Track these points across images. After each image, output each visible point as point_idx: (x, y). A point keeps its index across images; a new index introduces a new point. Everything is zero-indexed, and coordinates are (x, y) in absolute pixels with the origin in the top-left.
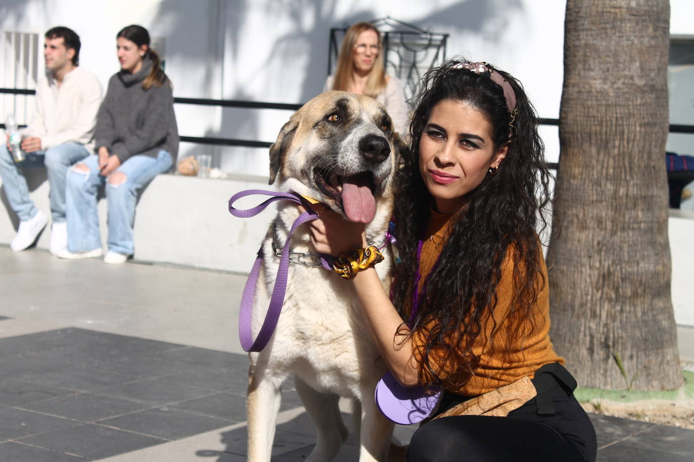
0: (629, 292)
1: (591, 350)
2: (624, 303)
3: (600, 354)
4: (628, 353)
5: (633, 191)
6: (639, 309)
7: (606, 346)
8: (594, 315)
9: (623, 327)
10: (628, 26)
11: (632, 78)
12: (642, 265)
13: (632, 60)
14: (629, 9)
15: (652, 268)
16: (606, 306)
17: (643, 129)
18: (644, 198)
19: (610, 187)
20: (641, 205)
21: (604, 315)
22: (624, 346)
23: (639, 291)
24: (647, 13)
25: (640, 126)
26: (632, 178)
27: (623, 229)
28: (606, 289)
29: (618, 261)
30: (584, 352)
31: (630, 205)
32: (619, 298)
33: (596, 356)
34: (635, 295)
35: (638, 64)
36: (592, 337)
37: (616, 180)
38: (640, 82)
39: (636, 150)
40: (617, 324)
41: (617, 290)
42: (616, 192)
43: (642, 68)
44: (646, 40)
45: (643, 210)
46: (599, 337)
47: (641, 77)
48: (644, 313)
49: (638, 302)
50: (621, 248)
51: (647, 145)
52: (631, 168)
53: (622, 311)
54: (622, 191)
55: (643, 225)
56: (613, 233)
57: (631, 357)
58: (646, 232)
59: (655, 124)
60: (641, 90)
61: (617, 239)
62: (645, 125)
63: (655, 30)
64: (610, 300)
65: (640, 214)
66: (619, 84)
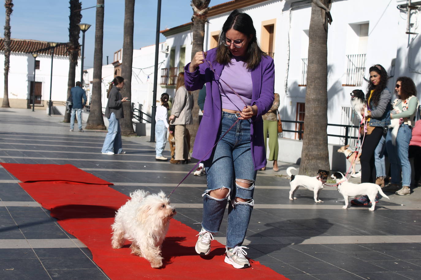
0: (311, 158)
1: (303, 170)
2: (310, 160)
3: (305, 171)
4: (309, 171)
5: (312, 137)
6: (313, 162)
7: (306, 169)
8: (304, 163)
9: (309, 165)
10: (311, 102)
11: (312, 113)
12: (314, 152)
13: (313, 109)
14: (312, 99)
15: (316, 153)
16: (306, 161)
17: (315, 124)
18: (315, 138)
19: (308, 136)
20: (314, 140)
21: (306, 163)
22: (309, 169)
23: (313, 158)
24: (315, 99)
25: (314, 123)
26: (312, 134)
27: (310, 145)
28: (307, 157)
29: (309, 151)
30: (302, 170)
31: (312, 140)
32: (309, 159)
33: (304, 171)
34: (312, 159)
35: (314, 110)
36: (304, 167)
37: (309, 134)
38: (315, 114)
39: (313, 128)
40: (308, 165)
41: (308, 157)
42: (309, 137)
43: (315, 111)
44: (316, 105)
45: (314, 141)
46: (305, 167)
47: (315, 113)
48: (314, 163)
49: (313, 160)
50: (309, 149)
51: (316, 127)
52: (312, 132)
53: (309, 162)
54: (310, 137)
55: (314, 144)
56: (308, 145)
57: (310, 172)
58: (315, 145)
59: (318, 123)
60: (315, 116)
61: (309, 147)
63: (318, 103)
64: (307, 159)
65: (314, 142)
66: (310, 114)
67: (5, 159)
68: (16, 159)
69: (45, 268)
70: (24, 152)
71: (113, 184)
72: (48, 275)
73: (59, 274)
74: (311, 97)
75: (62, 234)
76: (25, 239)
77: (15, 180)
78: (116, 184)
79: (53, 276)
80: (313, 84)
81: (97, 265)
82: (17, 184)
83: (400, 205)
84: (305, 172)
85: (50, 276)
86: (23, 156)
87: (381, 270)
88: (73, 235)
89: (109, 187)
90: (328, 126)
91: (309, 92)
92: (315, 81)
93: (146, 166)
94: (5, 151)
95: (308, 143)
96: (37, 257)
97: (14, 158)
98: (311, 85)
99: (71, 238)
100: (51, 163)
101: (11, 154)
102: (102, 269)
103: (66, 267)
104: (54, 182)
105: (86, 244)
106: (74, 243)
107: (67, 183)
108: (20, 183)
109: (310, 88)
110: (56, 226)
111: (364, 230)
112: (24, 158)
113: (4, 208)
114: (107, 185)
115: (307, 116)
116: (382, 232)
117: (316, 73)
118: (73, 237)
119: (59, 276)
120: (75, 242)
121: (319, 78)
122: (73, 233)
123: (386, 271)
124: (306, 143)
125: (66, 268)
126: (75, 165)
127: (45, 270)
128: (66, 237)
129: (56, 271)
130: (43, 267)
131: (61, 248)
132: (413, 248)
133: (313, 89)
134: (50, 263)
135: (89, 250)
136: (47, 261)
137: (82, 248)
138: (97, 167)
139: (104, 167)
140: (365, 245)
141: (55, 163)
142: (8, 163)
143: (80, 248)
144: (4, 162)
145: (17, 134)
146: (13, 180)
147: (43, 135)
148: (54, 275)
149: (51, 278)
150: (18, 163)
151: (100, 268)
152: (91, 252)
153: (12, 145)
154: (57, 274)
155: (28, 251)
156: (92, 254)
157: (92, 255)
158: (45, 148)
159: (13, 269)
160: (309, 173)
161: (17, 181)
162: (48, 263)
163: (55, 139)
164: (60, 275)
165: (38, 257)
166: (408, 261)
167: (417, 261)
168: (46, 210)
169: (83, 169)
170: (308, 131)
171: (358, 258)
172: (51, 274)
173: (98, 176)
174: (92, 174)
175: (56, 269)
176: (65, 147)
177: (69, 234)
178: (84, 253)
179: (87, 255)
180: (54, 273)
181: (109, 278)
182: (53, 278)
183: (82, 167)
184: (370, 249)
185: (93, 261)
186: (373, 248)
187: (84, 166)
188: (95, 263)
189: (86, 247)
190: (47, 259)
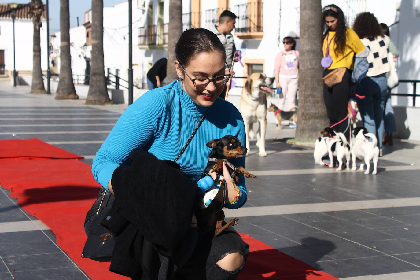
1: (300, 132)
4: (307, 132)
5: (309, 93)
6: (310, 122)
8: (301, 123)
9: (307, 126)
10: (306, 54)
11: (307, 66)
12: (311, 111)
14: (306, 50)
15: (314, 112)
18: (311, 95)
19: (303, 92)
20: (310, 97)
21: (303, 123)
22: (306, 130)
23: (311, 117)
24: (310, 51)
25: (310, 77)
27: (306, 103)
29: (305, 110)
31: (308, 96)
32: (306, 119)
34: (309, 118)
35: (309, 63)
37: (305, 91)
38: (310, 67)
39: (309, 84)
40: (305, 125)
41: (305, 117)
42: (305, 94)
44: (311, 57)
46: (302, 128)
48: (312, 123)
49: (310, 120)
50: (306, 107)
51: (312, 82)
52: (308, 88)
53: (306, 122)
56: (304, 103)
58: (312, 103)
60: (310, 69)
61: (305, 105)
62: (312, 77)
63: (314, 54)
64: (304, 120)
65: (311, 99)
66: (305, 68)
71: (83, 158)
72: (3, 263)
73: (15, 261)
74: (304, 48)
75: (22, 216)
78: (86, 157)
79: (8, 264)
80: (307, 33)
81: (61, 249)
83: (409, 165)
84: (303, 134)
85: (6, 263)
87: (388, 237)
88: (34, 217)
89: (80, 161)
91: (303, 43)
92: (309, 30)
95: (305, 100)
98: (305, 34)
99: (33, 220)
100: (14, 138)
102: (66, 253)
104: (16, 159)
105: (49, 226)
107: (30, 159)
109: (303, 37)
114: (77, 159)
115: (302, 70)
116: (389, 195)
117: (310, 20)
118: (35, 218)
119: (16, 263)
120: (37, 224)
121: (313, 26)
122: (35, 214)
123: (393, 238)
124: (302, 100)
125: (24, 254)
126: (41, 139)
128: (27, 219)
129: (12, 258)
131: (20, 232)
133: (308, 39)
134: (7, 249)
135: (52, 232)
136: (3, 247)
137: (45, 231)
138: (66, 140)
139: (74, 140)
140: (371, 210)
141: (18, 138)
143: (43, 230)
147: (7, 108)
148: (10, 262)
149: (6, 267)
151: (64, 251)
152: (55, 235)
154: (13, 261)
156: (56, 236)
157: (56, 238)
160: (307, 135)
162: (3, 250)
163: (20, 112)
164: (18, 262)
168: (5, 190)
169: (50, 143)
170: (304, 86)
171: (363, 226)
172: (6, 262)
173: (68, 150)
174: (60, 148)
175: (13, 256)
176: (31, 120)
177: (30, 215)
178: (46, 235)
179: (50, 238)
180: (10, 261)
181: (75, 263)
182: (9, 267)
183: (49, 141)
184: (376, 215)
185: (57, 245)
186: (379, 213)
187: (52, 140)
188: (59, 246)
189: (50, 229)
190: (3, 245)
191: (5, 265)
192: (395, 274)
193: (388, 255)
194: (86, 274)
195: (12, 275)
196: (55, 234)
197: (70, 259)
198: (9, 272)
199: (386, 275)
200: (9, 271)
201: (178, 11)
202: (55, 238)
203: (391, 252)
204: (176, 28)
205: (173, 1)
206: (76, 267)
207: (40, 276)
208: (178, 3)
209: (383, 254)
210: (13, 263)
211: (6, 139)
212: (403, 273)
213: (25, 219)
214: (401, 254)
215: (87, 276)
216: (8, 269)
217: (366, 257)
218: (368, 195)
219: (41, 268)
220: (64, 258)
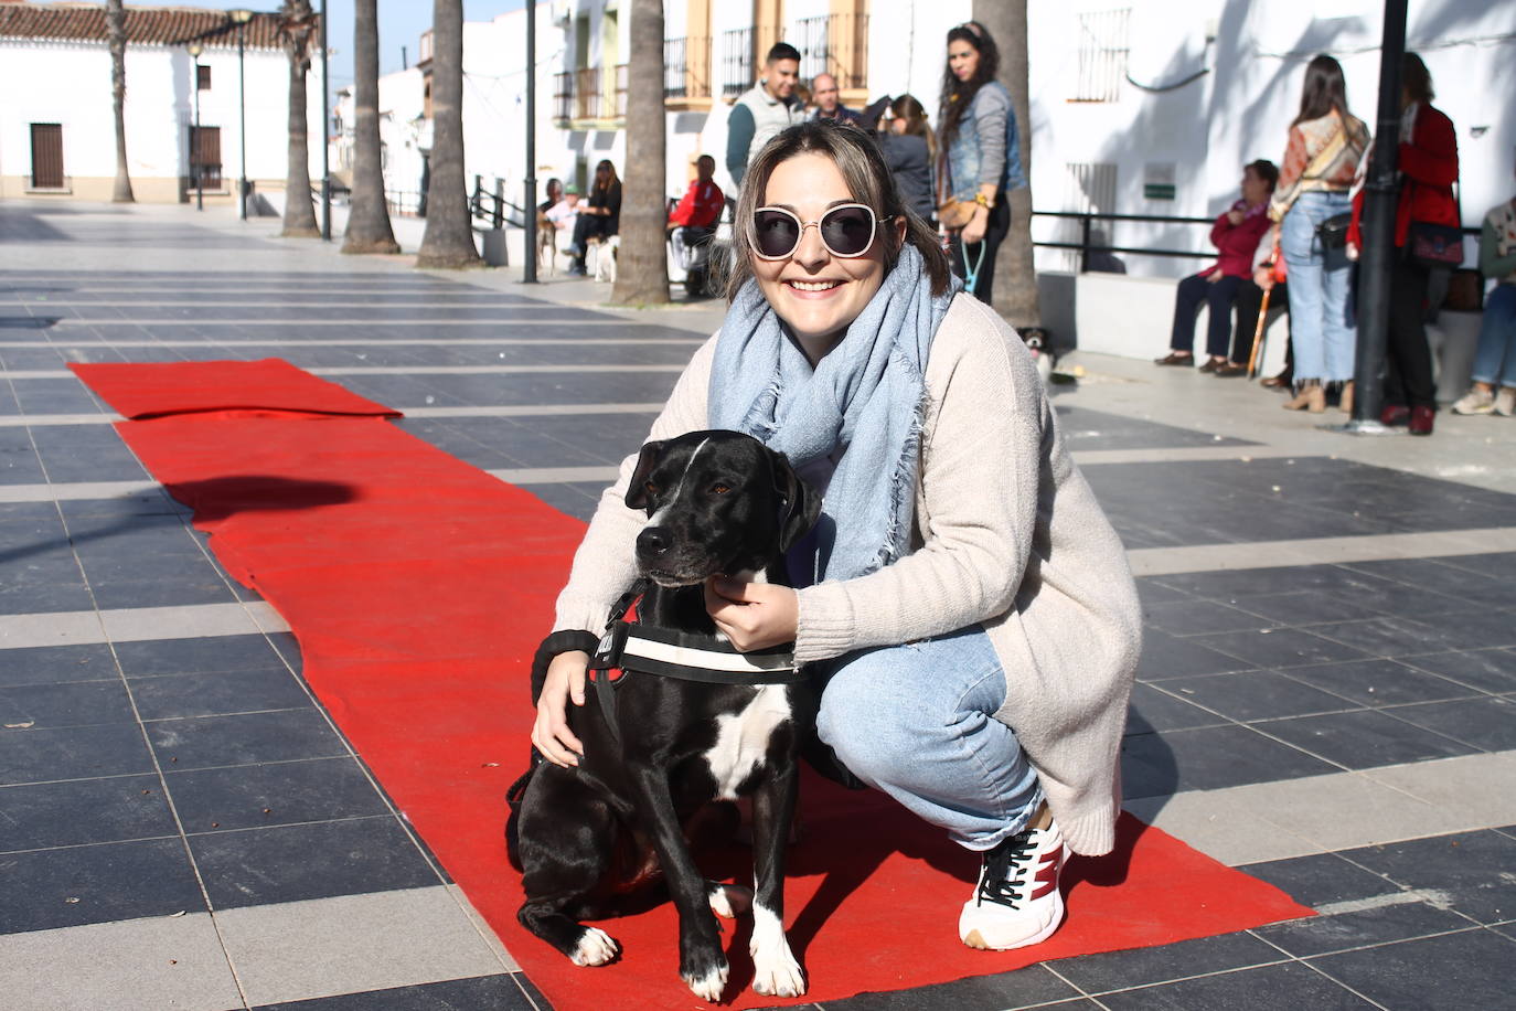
67: (90, 352)
68: (125, 350)
69: (136, 712)
70: (150, 328)
71: (399, 415)
72: (144, 741)
73: (180, 732)
75: (216, 587)
76: (93, 609)
77: (107, 412)
78: (409, 413)
79: (158, 743)
81: (315, 697)
82: (108, 426)
85: (152, 742)
86: (146, 338)
87: (1233, 664)
88: (250, 589)
89: (390, 424)
90: (1035, 219)
93: (507, 355)
94: (96, 326)
96: (122, 674)
97: (118, 348)
99: (245, 600)
100: (225, 357)
101: (112, 333)
102: (326, 711)
103: (209, 707)
104: (222, 415)
105: (290, 618)
106: (253, 618)
107: (261, 416)
108: (119, 425)
110: (201, 559)
111: (1162, 529)
112: (149, 344)
113: (51, 505)
114: (381, 419)
116: (1213, 532)
118: (254, 595)
119: (181, 741)
120: (253, 613)
122: (252, 581)
123: (1244, 666)
125: (208, 711)
126: (292, 361)
127: (140, 721)
128: (228, 598)
129: (172, 726)
130: (135, 708)
131: (204, 638)
132: (1318, 581)
134: (160, 693)
135: (294, 638)
136: (152, 687)
137: (272, 635)
138: (360, 363)
139: (380, 363)
140: (1171, 578)
141: (236, 356)
142: (95, 361)
143: (267, 634)
144: (83, 360)
145: (141, 274)
146: (100, 412)
147: (217, 274)
148: (163, 737)
149: (152, 753)
150: (127, 360)
151: (321, 705)
152: (298, 647)
153: (120, 308)
154: (174, 734)
155: (94, 655)
156: (303, 654)
157: (301, 659)
158: (215, 313)
159: (27, 725)
161: (110, 418)
162: (149, 697)
163: (248, 285)
164: (186, 737)
165: (125, 673)
166: (1308, 628)
167: (1337, 627)
169: (315, 371)
171: (1157, 627)
172: (155, 738)
173: (359, 390)
174: (341, 384)
175: (176, 718)
176: (273, 309)
177: (239, 585)
178: (276, 650)
179: (287, 660)
180: (165, 733)
181: (348, 743)
182: (160, 753)
183: (316, 366)
184: (1187, 593)
185: (304, 681)
186: (1197, 589)
187: (322, 363)
188: (307, 685)
189: (288, 628)
190: (151, 681)
191: (150, 745)
192: (1266, 784)
193: (1237, 723)
194: (377, 783)
195: (163, 783)
196: (301, 646)
197: (336, 731)
198: (156, 770)
199: (1239, 787)
200: (158, 767)
201: (653, 31)
202: (297, 660)
203: (1245, 712)
204: (648, 75)
205: (641, 5)
206: (352, 758)
207: (244, 787)
208: (654, 10)
209: (1224, 721)
210: (171, 741)
211: (203, 359)
212: (1288, 781)
213: (223, 597)
214: (1272, 720)
215: (381, 789)
216: (156, 762)
217: (1178, 730)
218: (1158, 533)
219: (250, 761)
220: (319, 726)
